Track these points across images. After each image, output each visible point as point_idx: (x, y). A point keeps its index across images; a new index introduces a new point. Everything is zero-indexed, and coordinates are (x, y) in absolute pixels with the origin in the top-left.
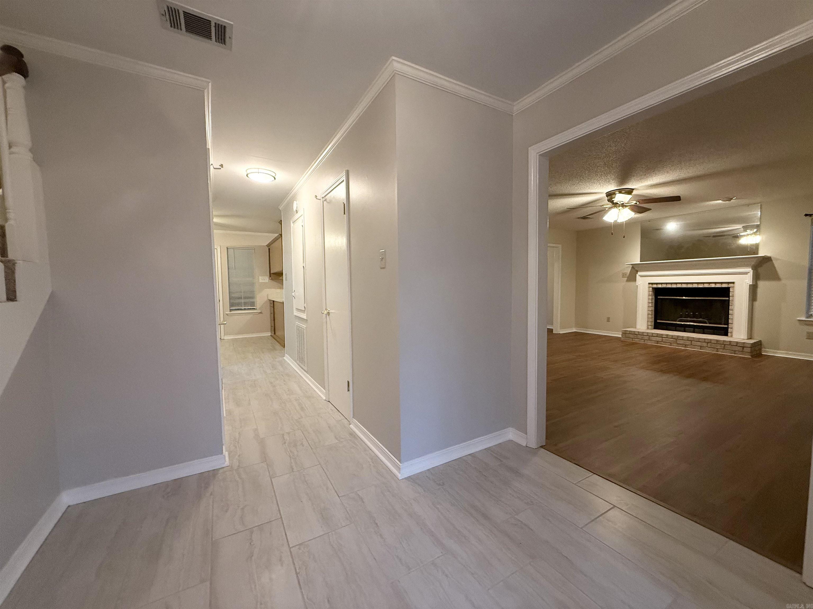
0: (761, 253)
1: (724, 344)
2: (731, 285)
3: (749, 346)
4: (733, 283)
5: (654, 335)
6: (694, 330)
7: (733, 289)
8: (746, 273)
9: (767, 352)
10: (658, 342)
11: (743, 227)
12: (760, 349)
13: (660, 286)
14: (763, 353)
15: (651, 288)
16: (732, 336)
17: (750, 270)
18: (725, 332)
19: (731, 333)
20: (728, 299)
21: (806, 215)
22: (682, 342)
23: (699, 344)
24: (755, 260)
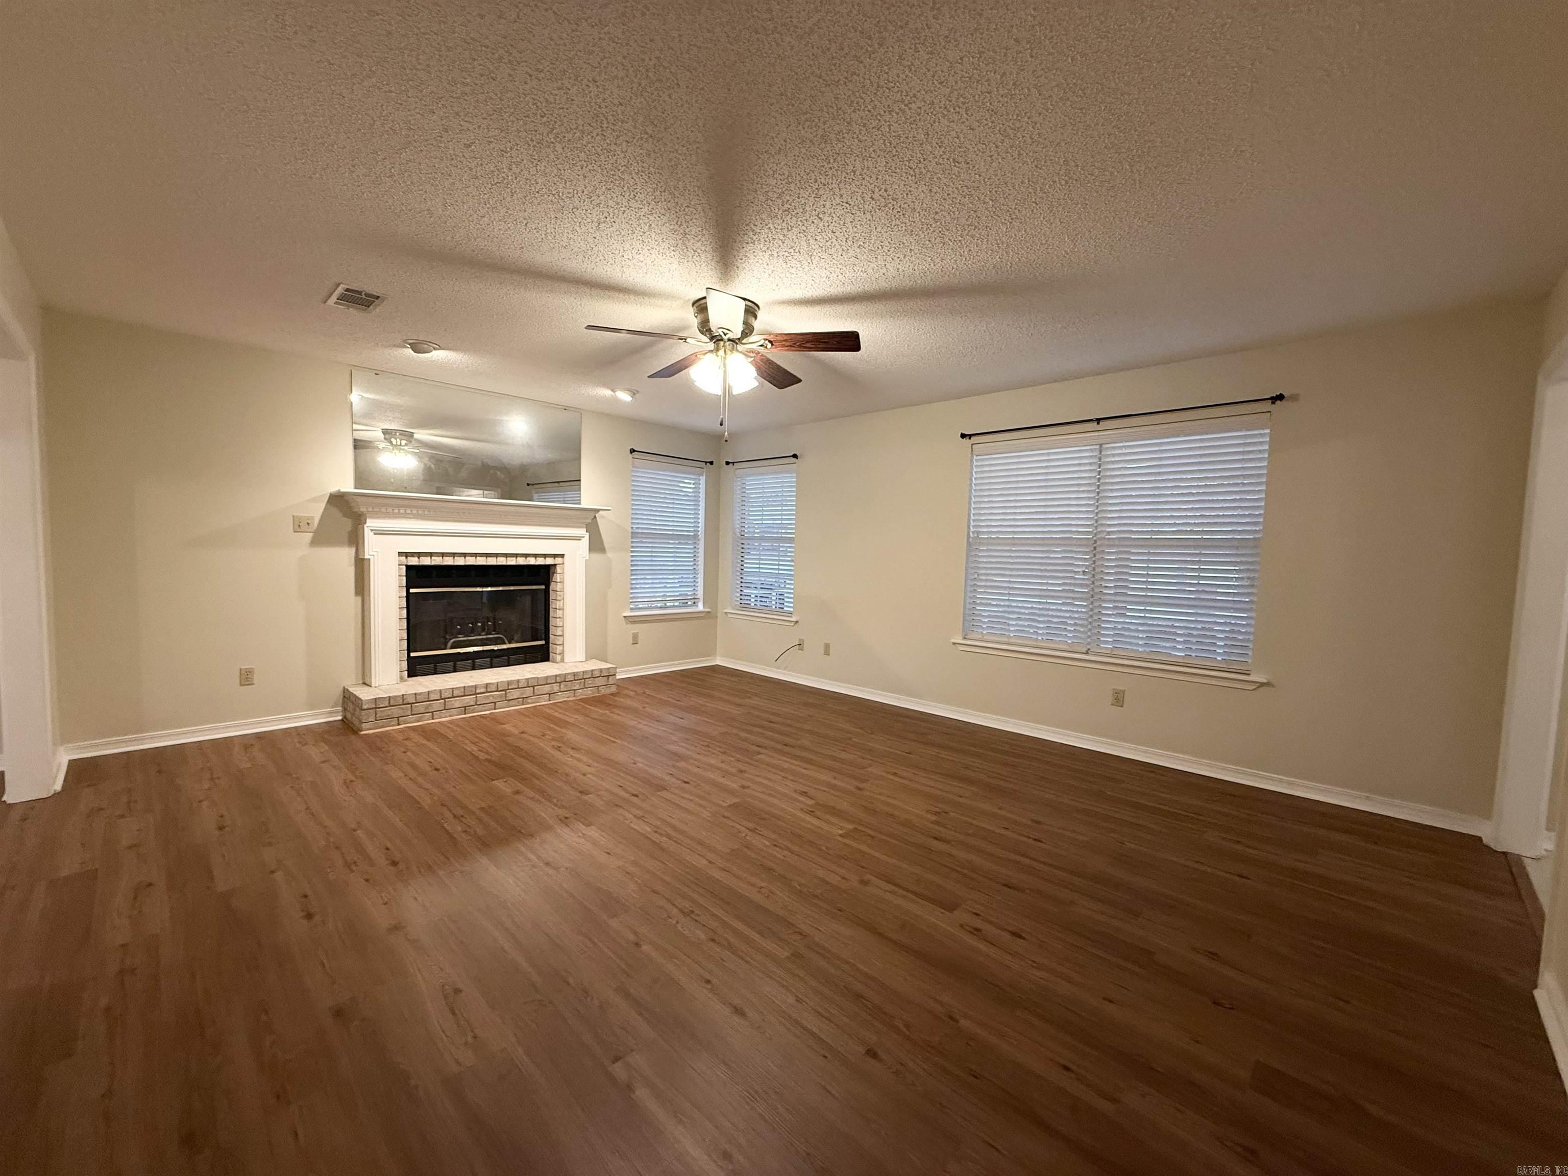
4: (562, 556)
7: (564, 568)
8: (578, 538)
10: (465, 709)
13: (426, 561)
15: (404, 567)
16: (562, 660)
17: (582, 532)
18: (544, 654)
19: (562, 653)
20: (548, 587)
22: (515, 694)
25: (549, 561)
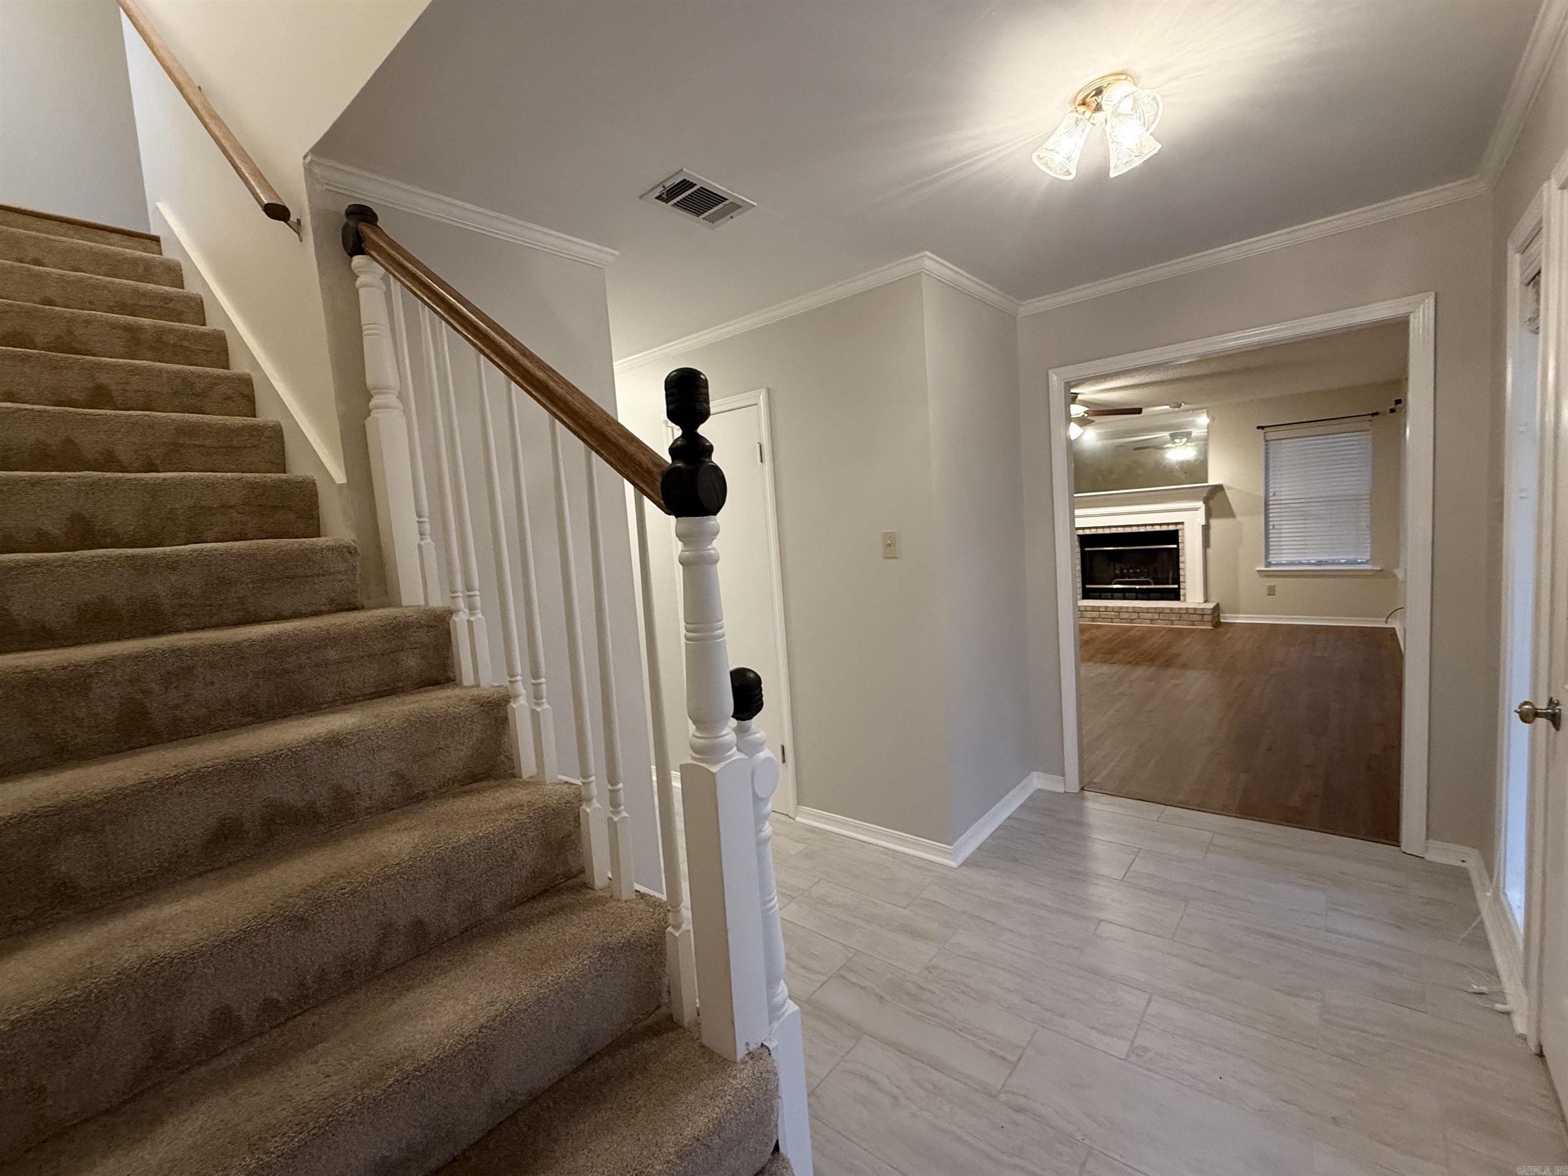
0: (1213, 481)
1: (1179, 613)
2: (1179, 527)
3: (1210, 612)
4: (1182, 523)
5: (1088, 609)
6: (1124, 595)
7: (1183, 533)
8: (1197, 509)
9: (1225, 618)
10: (1093, 619)
11: (1171, 435)
12: (1219, 615)
13: (1087, 532)
14: (1222, 621)
15: (1075, 537)
16: (1185, 600)
17: (1201, 504)
18: (1175, 595)
19: (1184, 595)
20: (1175, 546)
21: (1258, 428)
22: (1125, 616)
23: (1149, 616)
24: (1207, 489)
25: (1172, 528)
